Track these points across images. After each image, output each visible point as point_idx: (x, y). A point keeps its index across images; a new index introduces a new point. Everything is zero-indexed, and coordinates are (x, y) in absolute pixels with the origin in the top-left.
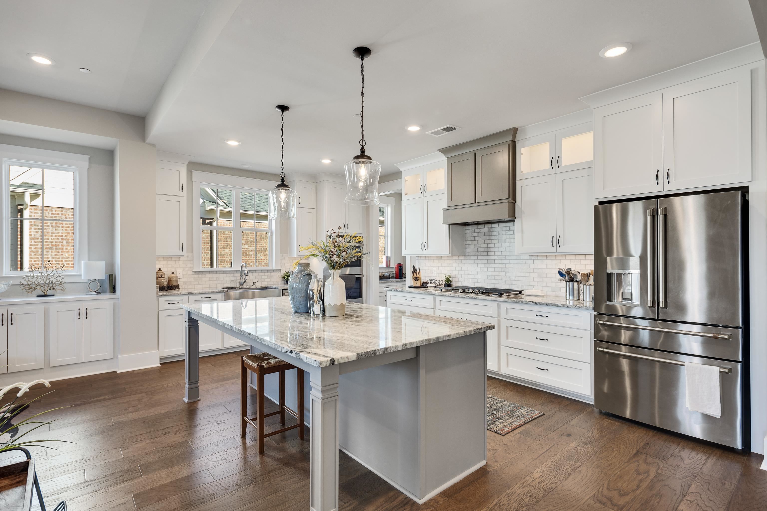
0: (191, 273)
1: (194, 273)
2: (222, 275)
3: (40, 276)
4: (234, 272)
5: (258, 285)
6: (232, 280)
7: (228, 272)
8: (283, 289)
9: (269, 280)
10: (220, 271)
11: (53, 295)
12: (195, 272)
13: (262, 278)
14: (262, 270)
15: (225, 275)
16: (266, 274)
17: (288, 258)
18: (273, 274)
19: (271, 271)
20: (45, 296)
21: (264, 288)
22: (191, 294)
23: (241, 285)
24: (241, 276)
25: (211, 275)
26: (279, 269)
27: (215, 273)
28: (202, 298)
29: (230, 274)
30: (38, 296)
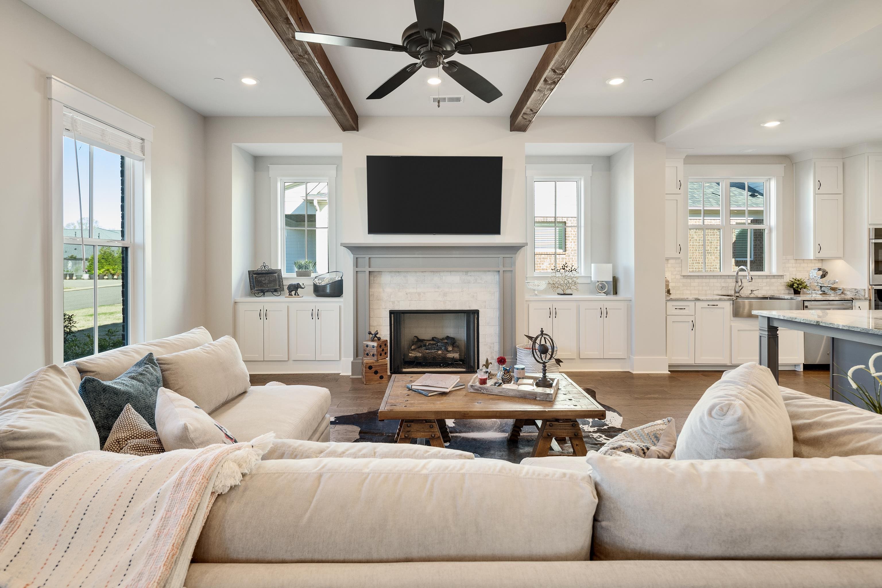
0: (678, 277)
1: (682, 277)
2: (712, 280)
3: (560, 277)
4: (725, 277)
5: (760, 294)
6: (723, 287)
7: (719, 277)
8: (804, 301)
9: (768, 288)
10: (710, 276)
11: (572, 294)
12: (684, 276)
13: (760, 285)
14: (759, 276)
15: (715, 280)
16: (765, 280)
17: (793, 261)
18: (773, 280)
19: (771, 277)
20: (564, 294)
21: (766, 298)
22: (697, 300)
23: (736, 292)
24: (737, 282)
25: (700, 280)
26: (782, 274)
27: (705, 277)
28: (708, 305)
29: (721, 280)
30: (558, 294)
